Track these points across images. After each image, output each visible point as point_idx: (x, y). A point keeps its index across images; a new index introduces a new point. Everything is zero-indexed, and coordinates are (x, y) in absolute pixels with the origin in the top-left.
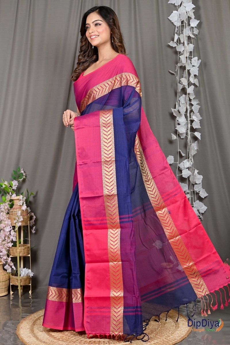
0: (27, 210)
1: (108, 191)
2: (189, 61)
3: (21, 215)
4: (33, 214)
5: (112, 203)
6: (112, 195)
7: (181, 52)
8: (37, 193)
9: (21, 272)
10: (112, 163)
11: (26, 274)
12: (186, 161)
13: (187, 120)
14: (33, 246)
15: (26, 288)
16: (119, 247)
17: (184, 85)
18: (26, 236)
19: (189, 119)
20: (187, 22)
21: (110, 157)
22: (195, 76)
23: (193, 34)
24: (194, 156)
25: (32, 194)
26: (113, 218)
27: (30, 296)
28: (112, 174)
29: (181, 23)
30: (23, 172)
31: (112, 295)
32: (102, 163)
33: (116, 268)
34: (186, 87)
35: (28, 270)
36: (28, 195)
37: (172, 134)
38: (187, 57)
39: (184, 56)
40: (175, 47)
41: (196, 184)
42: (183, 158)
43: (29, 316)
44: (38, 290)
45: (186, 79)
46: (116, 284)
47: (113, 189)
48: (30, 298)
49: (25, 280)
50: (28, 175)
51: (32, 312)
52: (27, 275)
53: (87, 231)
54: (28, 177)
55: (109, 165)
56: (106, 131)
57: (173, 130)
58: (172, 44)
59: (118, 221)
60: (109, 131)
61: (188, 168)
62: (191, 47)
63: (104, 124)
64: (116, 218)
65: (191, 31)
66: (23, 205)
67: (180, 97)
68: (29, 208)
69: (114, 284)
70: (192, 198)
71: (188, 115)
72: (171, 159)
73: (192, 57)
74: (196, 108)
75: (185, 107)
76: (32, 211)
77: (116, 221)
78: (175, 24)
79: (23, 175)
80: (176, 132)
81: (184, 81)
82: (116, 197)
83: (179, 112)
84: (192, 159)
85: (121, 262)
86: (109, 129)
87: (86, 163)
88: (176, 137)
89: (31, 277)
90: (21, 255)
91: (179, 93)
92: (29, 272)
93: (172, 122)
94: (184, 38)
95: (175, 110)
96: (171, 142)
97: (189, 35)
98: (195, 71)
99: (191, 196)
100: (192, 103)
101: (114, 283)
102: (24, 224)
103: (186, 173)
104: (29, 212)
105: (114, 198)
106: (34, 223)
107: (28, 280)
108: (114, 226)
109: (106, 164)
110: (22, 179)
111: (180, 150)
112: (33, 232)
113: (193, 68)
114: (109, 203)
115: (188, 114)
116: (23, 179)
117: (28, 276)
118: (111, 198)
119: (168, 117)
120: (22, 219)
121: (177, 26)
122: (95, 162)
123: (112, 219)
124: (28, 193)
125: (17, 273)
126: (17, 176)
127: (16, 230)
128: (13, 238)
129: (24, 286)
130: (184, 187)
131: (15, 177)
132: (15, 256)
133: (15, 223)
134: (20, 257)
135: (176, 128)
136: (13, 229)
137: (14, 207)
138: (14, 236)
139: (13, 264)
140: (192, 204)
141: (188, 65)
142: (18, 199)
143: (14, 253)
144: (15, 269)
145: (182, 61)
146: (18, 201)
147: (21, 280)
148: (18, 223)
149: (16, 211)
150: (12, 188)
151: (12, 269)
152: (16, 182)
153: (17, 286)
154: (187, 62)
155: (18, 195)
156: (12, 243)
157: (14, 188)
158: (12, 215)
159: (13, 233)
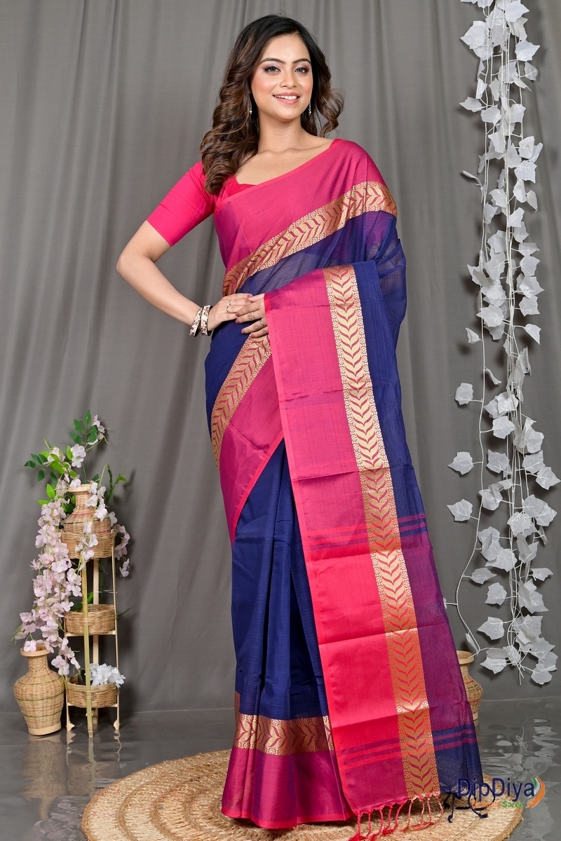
0: (108, 518)
1: (368, 460)
2: (513, 147)
3: (94, 532)
4: (123, 529)
5: (379, 489)
6: (378, 470)
7: (492, 124)
8: (133, 476)
9: (94, 673)
10: (366, 392)
11: (106, 680)
12: (500, 397)
13: (507, 294)
14: (123, 609)
15: (104, 715)
16: (409, 592)
17: (500, 208)
18: (105, 584)
19: (511, 291)
20: (507, 51)
21: (361, 378)
22: (527, 183)
23: (524, 80)
24: (524, 385)
25: (121, 479)
26: (382, 525)
29: (492, 53)
30: (97, 423)
31: (400, 710)
32: (345, 395)
33: (406, 643)
34: (503, 211)
35: (111, 670)
36: (111, 481)
37: (467, 329)
38: (507, 138)
39: (500, 134)
40: (479, 112)
41: (529, 454)
42: (496, 390)
43: (113, 785)
45: (505, 191)
46: (406, 683)
47: (379, 456)
49: (105, 694)
50: (111, 431)
52: (108, 682)
53: (317, 562)
54: (111, 435)
55: (361, 397)
56: (344, 318)
57: (472, 319)
58: (469, 105)
59: (397, 530)
60: (351, 316)
61: (509, 415)
62: (517, 112)
63: (338, 299)
64: (392, 525)
65: (517, 72)
66: (98, 505)
67: (489, 236)
68: (112, 515)
69: (402, 683)
70: (517, 488)
71: (510, 281)
72: (465, 393)
73: (521, 136)
74: (529, 264)
75: (501, 262)
76: (120, 523)
77: (392, 531)
78: (479, 53)
79: (98, 433)
80: (479, 325)
81: (501, 198)
82: (388, 474)
83: (487, 276)
84: (519, 392)
85: (416, 629)
86: (351, 311)
87: (303, 395)
88: (477, 336)
89: (118, 687)
90: (93, 631)
91: (487, 227)
92: (112, 674)
93: (469, 300)
94: (500, 91)
95: (477, 269)
96: (465, 349)
97: (512, 82)
98: (527, 172)
99: (515, 484)
100: (521, 251)
101: (401, 681)
102: (101, 555)
103: (501, 428)
104: (114, 524)
105: (382, 476)
106: (126, 553)
107: (111, 694)
108: (385, 544)
109: (353, 396)
110: (97, 440)
111: (489, 370)
112: (124, 573)
113: (523, 165)
114: (371, 488)
115: (507, 280)
116: (99, 440)
117: (111, 685)
118: (376, 477)
119: (460, 288)
120: (96, 542)
121: (483, 59)
122: (329, 390)
123: (379, 527)
124: (111, 477)
125: (84, 677)
126: (82, 434)
127: (80, 569)
128: (73, 589)
129: (100, 710)
130: (499, 462)
131: (78, 437)
132: (77, 634)
133: (79, 552)
134: (91, 638)
135: (478, 315)
136: (74, 567)
137: (76, 511)
138: (75, 585)
139: (74, 655)
140: (518, 504)
141: (511, 156)
142: (87, 492)
143: (75, 628)
144: (78, 666)
145: (494, 148)
146: (86, 496)
147: (93, 694)
148: (86, 551)
149: (80, 520)
150: (70, 464)
151: (72, 666)
152: (81, 449)
153: (84, 710)
154: (506, 149)
155: (85, 481)
156: (71, 603)
157: (77, 463)
158: (71, 531)
159: (72, 576)
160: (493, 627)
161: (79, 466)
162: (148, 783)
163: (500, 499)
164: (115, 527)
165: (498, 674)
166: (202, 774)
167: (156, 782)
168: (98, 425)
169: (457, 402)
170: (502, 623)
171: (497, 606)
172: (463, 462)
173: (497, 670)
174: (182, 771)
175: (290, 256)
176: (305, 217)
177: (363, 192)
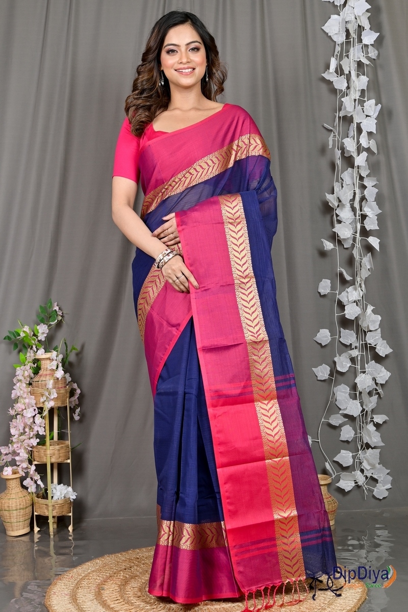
0: (64, 378)
1: (253, 334)
2: (360, 107)
3: (54, 388)
4: (75, 386)
5: (261, 356)
6: (260, 341)
7: (342, 90)
8: (83, 347)
9: (54, 491)
10: (252, 285)
11: (63, 495)
12: (350, 289)
13: (355, 215)
14: (75, 444)
15: (62, 521)
16: (283, 431)
17: (350, 152)
18: (62, 426)
19: (358, 212)
20: (356, 37)
21: (247, 275)
22: (370, 134)
23: (368, 58)
24: (366, 281)
25: (74, 349)
26: (263, 382)
27: (71, 536)
28: (254, 305)
29: (345, 38)
31: (276, 517)
32: (236, 287)
33: (280, 468)
34: (352, 154)
35: (66, 489)
36: (67, 350)
37: (322, 240)
38: (355, 100)
39: (350, 98)
40: (333, 82)
41: (371, 331)
42: (348, 284)
43: (68, 572)
44: (84, 525)
45: (354, 139)
46: (281, 497)
47: (260, 332)
48: (71, 540)
49: (62, 506)
50: (66, 314)
51: (74, 565)
52: (65, 497)
53: (216, 408)
54: (66, 317)
55: (248, 289)
56: (234, 232)
57: (327, 233)
59: (274, 386)
61: (356, 302)
62: (361, 82)
63: (230, 218)
64: (270, 382)
65: (363, 52)
66: (57, 368)
67: (342, 172)
68: (67, 375)
69: (278, 497)
70: (362, 356)
71: (357, 205)
72: (325, 287)
73: (366, 99)
74: (371, 192)
75: (351, 191)
76: (73, 381)
77: (270, 386)
78: (335, 38)
79: (57, 315)
80: (334, 238)
81: (350, 144)
82: (268, 345)
83: (340, 201)
84: (363, 286)
85: (288, 458)
86: (239, 227)
87: (206, 288)
88: (332, 245)
89: (72, 501)
90: (53, 460)
91: (339, 166)
92: (67, 491)
93: (327, 218)
94: (349, 66)
95: (333, 196)
96: (323, 254)
97: (359, 60)
98: (370, 125)
99: (360, 353)
100: (365, 183)
101: (277, 495)
102: (60, 404)
103: (351, 312)
104: (69, 382)
105: (263, 346)
106: (77, 403)
107: (67, 506)
108: (265, 396)
109: (242, 288)
110: (56, 321)
111: (342, 269)
112: (77, 418)
113: (367, 120)
114: (255, 355)
116: (58, 321)
117: (66, 500)
118: (259, 347)
120: (55, 395)
121: (338, 42)
122: (224, 284)
123: (261, 384)
124: (67, 347)
125: (47, 494)
126: (45, 316)
127: (44, 415)
128: (39, 429)
129: (59, 518)
130: (348, 336)
131: (43, 318)
132: (42, 462)
133: (43, 403)
134: (52, 465)
135: (333, 230)
136: (39, 413)
137: (41, 372)
138: (40, 426)
139: (39, 477)
140: (363, 367)
141: (358, 114)
142: (49, 359)
143: (40, 457)
144: (42, 486)
145: (345, 108)
146: (48, 361)
147: (53, 506)
148: (48, 401)
149: (44, 379)
150: (37, 338)
151: (38, 486)
152: (45, 327)
153: (47, 518)
154: (355, 109)
155: (48, 350)
156: (38, 439)
157: (42, 337)
158: (38, 387)
159: (38, 420)
160: (345, 457)
161: (43, 340)
162: (93, 571)
163: (349, 364)
164: (70, 384)
165: (349, 492)
166: (133, 564)
167: (99, 570)
168: (57, 309)
169: (319, 293)
170: (351, 454)
171: (347, 442)
172: (324, 336)
173: (347, 489)
174: (118, 562)
175: (194, 186)
176: (206, 158)
177: (247, 141)
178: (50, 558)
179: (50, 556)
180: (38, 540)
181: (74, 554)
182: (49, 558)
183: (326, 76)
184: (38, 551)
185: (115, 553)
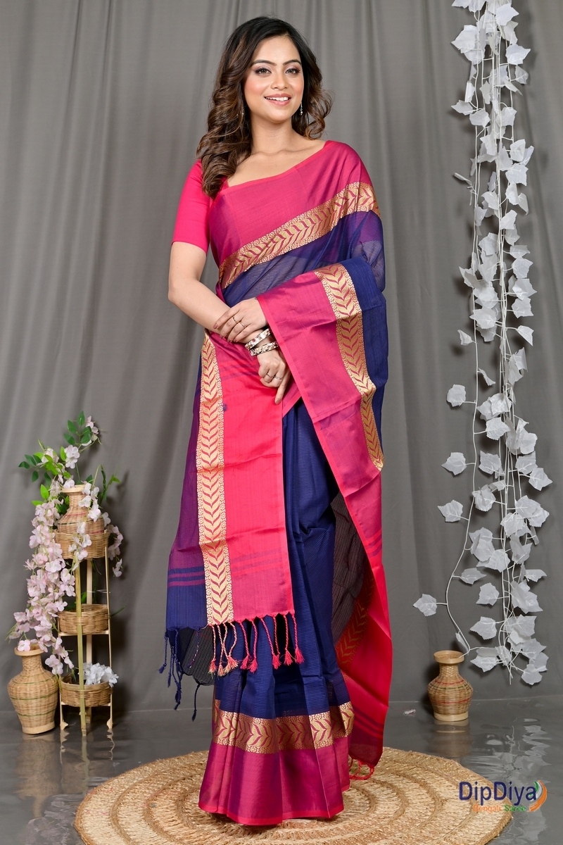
0: (101, 519)
2: (504, 150)
3: (88, 532)
4: (116, 530)
7: (482, 127)
8: (126, 477)
9: (88, 672)
11: (99, 679)
12: (495, 398)
13: (499, 296)
14: (116, 609)
15: (98, 714)
17: (491, 210)
18: (98, 584)
19: (504, 293)
20: (498, 54)
22: (519, 186)
23: (515, 83)
24: (516, 387)
25: (115, 480)
27: (110, 734)
29: (483, 56)
30: (91, 424)
34: (495, 213)
35: (104, 670)
36: (104, 482)
37: (459, 331)
38: (498, 141)
39: (492, 137)
40: (468, 116)
41: (522, 455)
42: (490, 391)
43: (106, 783)
44: (128, 719)
45: (497, 193)
48: (110, 739)
49: (98, 693)
50: (104, 432)
51: (114, 773)
52: (101, 681)
54: (104, 437)
57: (465, 322)
61: (502, 415)
62: (508, 115)
65: (508, 75)
66: (91, 506)
67: (480, 238)
68: (106, 516)
70: (510, 489)
71: (502, 283)
72: (457, 395)
73: (512, 139)
74: (521, 266)
75: (494, 263)
76: (113, 523)
78: (470, 57)
79: (92, 434)
80: (471, 326)
81: (493, 200)
83: (480, 278)
84: (512, 393)
88: (470, 338)
89: (112, 686)
90: (86, 631)
91: (478, 228)
92: (105, 673)
93: (462, 302)
94: (491, 94)
95: (469, 271)
96: (458, 350)
97: (503, 86)
98: (518, 174)
99: (508, 485)
100: (512, 253)
102: (95, 555)
103: (494, 429)
104: (108, 525)
106: (119, 553)
107: (104, 693)
110: (90, 442)
111: (482, 371)
112: (117, 573)
113: (514, 168)
116: (92, 441)
117: (104, 682)
119: (452, 290)
120: (89, 543)
121: (473, 62)
124: (104, 477)
125: (77, 676)
126: (76, 435)
127: (73, 570)
128: (67, 589)
129: (93, 709)
130: (491, 463)
131: (72, 438)
132: (71, 633)
133: (73, 553)
134: (84, 637)
135: (471, 317)
136: (68, 567)
137: (69, 511)
138: (69, 585)
139: (67, 654)
140: (511, 505)
141: (502, 158)
142: (80, 493)
143: (68, 627)
144: (71, 665)
145: (485, 151)
146: (79, 497)
147: (86, 693)
148: (80, 551)
149: (74, 521)
150: (64, 465)
151: (65, 666)
152: (75, 450)
153: (78, 709)
154: (498, 152)
155: (79, 482)
156: (65, 602)
157: (71, 464)
158: (65, 531)
159: (66, 576)
160: (486, 627)
161: (73, 467)
162: (141, 782)
163: (493, 500)
164: (108, 527)
165: (488, 672)
166: (194, 773)
167: (148, 780)
168: (92, 426)
169: (450, 404)
170: (494, 623)
171: (489, 605)
172: (457, 461)
173: (486, 668)
174: (174, 769)
175: (285, 254)
176: (302, 216)
177: (355, 191)
178: (82, 763)
179: (81, 761)
180: (65, 740)
181: (115, 759)
182: (80, 764)
183: (459, 107)
184: (65, 754)
185: (171, 757)
